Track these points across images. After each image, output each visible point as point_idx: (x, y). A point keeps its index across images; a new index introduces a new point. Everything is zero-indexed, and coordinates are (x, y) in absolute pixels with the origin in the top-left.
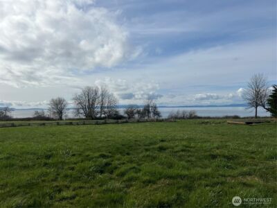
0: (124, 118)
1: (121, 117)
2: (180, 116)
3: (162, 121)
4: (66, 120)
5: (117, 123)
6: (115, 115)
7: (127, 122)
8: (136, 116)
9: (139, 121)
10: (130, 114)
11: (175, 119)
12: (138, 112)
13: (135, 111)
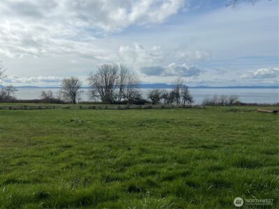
0: (148, 102)
1: (143, 102)
2: (217, 102)
4: (79, 103)
5: (140, 108)
6: (137, 98)
7: (150, 108)
8: (162, 101)
9: (163, 107)
10: (155, 98)
11: (210, 105)
12: (165, 96)
13: (160, 95)
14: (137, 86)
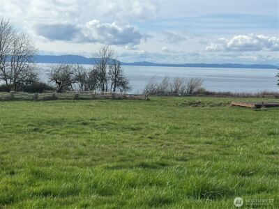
0: (51, 89)
1: (42, 88)
2: (169, 89)
3: (134, 98)
5: (36, 99)
6: (29, 81)
7: (54, 98)
8: (76, 86)
9: (77, 98)
10: (63, 81)
11: (156, 95)
12: (80, 78)
13: (73, 76)
14: (31, 57)
